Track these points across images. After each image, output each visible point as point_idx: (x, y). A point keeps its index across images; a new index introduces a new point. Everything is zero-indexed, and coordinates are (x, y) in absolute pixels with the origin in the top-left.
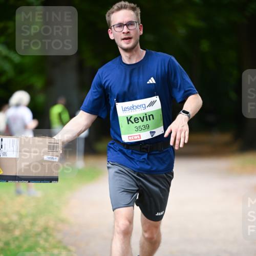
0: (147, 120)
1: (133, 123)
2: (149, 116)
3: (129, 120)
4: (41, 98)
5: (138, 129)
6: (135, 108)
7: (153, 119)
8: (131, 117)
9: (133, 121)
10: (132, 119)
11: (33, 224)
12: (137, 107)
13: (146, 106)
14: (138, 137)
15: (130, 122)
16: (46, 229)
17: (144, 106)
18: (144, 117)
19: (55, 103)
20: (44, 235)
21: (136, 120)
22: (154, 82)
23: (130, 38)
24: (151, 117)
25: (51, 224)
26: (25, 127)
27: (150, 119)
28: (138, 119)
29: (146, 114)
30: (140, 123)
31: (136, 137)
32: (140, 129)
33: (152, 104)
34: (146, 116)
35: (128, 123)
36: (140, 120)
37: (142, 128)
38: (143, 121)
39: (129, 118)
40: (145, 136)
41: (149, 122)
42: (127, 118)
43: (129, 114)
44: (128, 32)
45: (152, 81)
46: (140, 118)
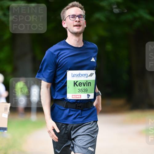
0: (87, 86)
2: (89, 83)
3: (75, 84)
5: (80, 91)
6: (81, 75)
7: (90, 86)
8: (77, 82)
9: (78, 85)
10: (78, 84)
12: (82, 75)
13: (88, 76)
14: (80, 96)
15: (75, 85)
17: (87, 75)
18: (85, 83)
21: (80, 84)
22: (94, 61)
23: (80, 26)
24: (90, 84)
28: (82, 84)
29: (87, 81)
31: (77, 96)
32: (82, 91)
33: (91, 75)
34: (87, 83)
35: (74, 86)
36: (83, 85)
37: (83, 90)
38: (84, 86)
39: (75, 82)
40: (84, 97)
42: (74, 82)
43: (76, 79)
44: (79, 21)
46: (83, 83)
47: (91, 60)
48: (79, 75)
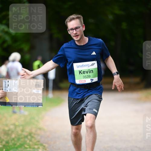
0: (89, 73)
1: (82, 74)
2: (91, 71)
3: (80, 72)
4: (27, 57)
5: (85, 77)
6: (84, 66)
7: (93, 72)
8: (81, 71)
10: (82, 72)
11: (22, 131)
12: (85, 66)
13: (90, 65)
14: (84, 81)
15: (80, 73)
16: (30, 134)
17: (88, 65)
18: (88, 71)
19: (36, 60)
20: (29, 137)
21: (84, 72)
22: (95, 54)
24: (92, 71)
25: (33, 131)
26: (18, 74)
27: (91, 73)
28: (85, 72)
30: (86, 74)
33: (93, 65)
35: (80, 74)
36: (86, 73)
37: (87, 77)
38: (87, 73)
40: (88, 81)
41: (90, 74)
42: (79, 71)
43: (80, 69)
44: (76, 33)
45: (94, 53)
46: (86, 71)
47: (92, 54)
48: (83, 66)
